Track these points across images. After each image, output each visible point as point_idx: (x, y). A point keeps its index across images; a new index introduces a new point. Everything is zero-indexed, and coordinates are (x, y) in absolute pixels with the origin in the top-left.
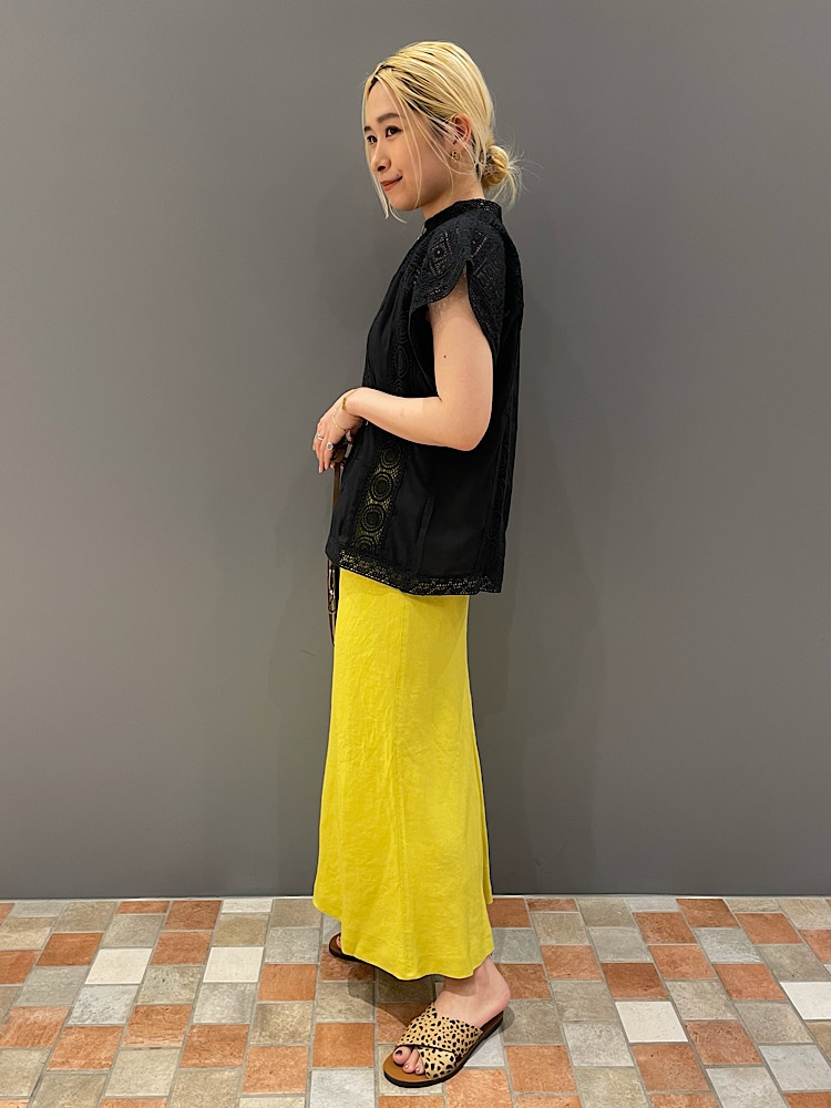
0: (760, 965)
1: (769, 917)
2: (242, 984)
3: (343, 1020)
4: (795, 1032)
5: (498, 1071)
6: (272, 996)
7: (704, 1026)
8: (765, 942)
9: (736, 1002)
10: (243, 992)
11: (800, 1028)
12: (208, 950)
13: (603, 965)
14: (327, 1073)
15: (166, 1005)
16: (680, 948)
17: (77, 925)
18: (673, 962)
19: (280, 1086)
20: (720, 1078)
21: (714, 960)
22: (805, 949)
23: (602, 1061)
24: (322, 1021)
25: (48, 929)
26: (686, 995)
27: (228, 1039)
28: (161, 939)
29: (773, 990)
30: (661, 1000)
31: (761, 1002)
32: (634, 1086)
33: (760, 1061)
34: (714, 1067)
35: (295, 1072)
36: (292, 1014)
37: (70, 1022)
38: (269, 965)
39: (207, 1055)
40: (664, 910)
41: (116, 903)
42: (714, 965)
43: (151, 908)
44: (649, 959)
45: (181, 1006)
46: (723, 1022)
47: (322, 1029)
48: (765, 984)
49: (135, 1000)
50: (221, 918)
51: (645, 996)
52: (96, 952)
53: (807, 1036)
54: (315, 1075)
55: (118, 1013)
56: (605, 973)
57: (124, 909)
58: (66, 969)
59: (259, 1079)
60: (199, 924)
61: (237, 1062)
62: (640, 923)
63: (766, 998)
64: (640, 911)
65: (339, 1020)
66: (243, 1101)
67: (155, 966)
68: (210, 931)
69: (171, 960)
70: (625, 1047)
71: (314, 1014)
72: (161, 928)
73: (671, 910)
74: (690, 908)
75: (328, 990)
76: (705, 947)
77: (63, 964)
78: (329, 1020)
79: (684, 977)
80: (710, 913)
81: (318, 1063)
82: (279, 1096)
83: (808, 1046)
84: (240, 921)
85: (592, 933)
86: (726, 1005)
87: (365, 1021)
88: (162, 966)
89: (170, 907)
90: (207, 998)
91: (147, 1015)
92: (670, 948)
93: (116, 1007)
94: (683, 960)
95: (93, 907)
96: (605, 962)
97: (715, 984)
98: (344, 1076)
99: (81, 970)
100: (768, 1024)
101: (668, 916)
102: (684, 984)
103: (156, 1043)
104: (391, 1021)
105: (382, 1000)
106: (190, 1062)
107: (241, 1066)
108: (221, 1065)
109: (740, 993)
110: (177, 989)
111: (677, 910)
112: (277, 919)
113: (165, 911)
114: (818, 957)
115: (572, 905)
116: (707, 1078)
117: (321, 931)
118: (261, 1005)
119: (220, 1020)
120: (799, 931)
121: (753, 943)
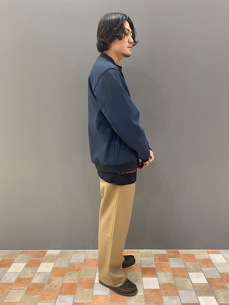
0: (184, 268)
1: (190, 255)
2: (47, 272)
3: (70, 282)
4: (189, 286)
5: (107, 296)
6: (53, 276)
7: (165, 285)
8: (187, 262)
9: (175, 278)
10: (46, 275)
11: (191, 285)
12: (40, 263)
14: (62, 296)
15: (26, 278)
16: (164, 264)
17: (9, 257)
18: (161, 267)
19: (49, 300)
20: (166, 299)
21: (172, 266)
22: (198, 264)
25: (2, 258)
26: (162, 276)
27: (39, 287)
28: (29, 261)
29: (186, 275)
30: (155, 277)
31: (182, 278)
32: (142, 301)
33: (178, 294)
34: (165, 296)
35: (53, 296)
36: (58, 281)
38: (55, 268)
39: (32, 291)
40: (162, 253)
41: (20, 251)
42: (172, 268)
43: (30, 252)
44: (155, 267)
45: (29, 278)
46: (170, 284)
47: (64, 285)
48: (184, 273)
49: (18, 277)
50: (46, 255)
51: (151, 276)
52: (12, 264)
53: (192, 288)
54: (59, 297)
55: (13, 279)
56: (142, 270)
57: (22, 253)
58: (3, 268)
59: (44, 298)
60: (40, 257)
62: (155, 257)
64: (156, 254)
65: (69, 282)
66: (38, 303)
67: (26, 268)
68: (42, 259)
69: (30, 266)
70: (143, 290)
71: (63, 281)
72: (30, 258)
73: (164, 253)
74: (169, 253)
75: (68, 274)
76: (170, 263)
78: (67, 282)
79: (163, 271)
80: (174, 254)
81: (60, 294)
82: (48, 302)
83: (192, 291)
84: (50, 256)
85: (141, 259)
86: (172, 279)
87: (75, 283)
88: (28, 268)
89: (34, 253)
90: (37, 276)
91: (20, 280)
92: (161, 263)
93: (13, 278)
94: (163, 267)
95: (14, 252)
96: (143, 267)
97: (171, 273)
98: (66, 297)
99: (7, 268)
100: (182, 284)
101: (163, 255)
102: (162, 273)
103: (20, 288)
104: (82, 283)
105: (82, 277)
106: (28, 293)
107: (40, 294)
108: (35, 294)
109: (177, 276)
110: (29, 273)
111: (165, 253)
112: (60, 256)
113: (32, 253)
114: (200, 266)
115: (138, 252)
116: (162, 299)
117: (70, 259)
118: (50, 278)
119: (39, 282)
120: (197, 259)
121: (184, 262)
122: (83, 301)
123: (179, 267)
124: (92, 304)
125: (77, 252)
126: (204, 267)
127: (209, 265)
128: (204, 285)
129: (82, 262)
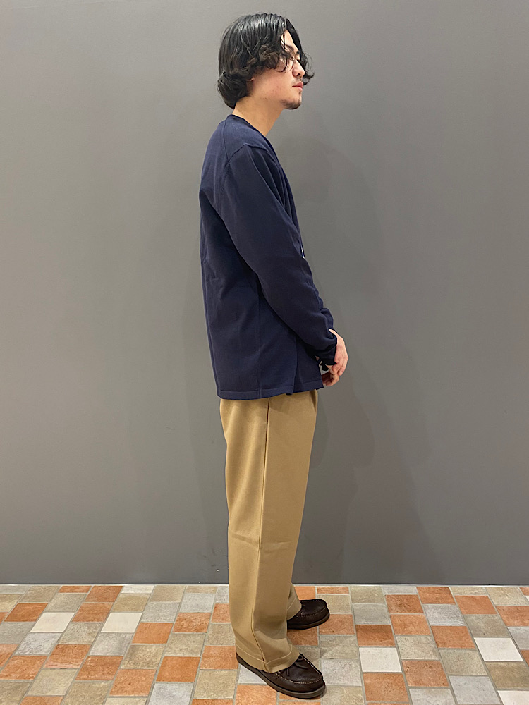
0: (463, 627)
1: (477, 598)
2: (124, 633)
4: (477, 668)
6: (141, 641)
7: (414, 663)
8: (471, 613)
9: (440, 649)
10: (123, 638)
11: (481, 666)
12: (109, 613)
13: (357, 626)
14: (164, 685)
15: (76, 645)
16: (411, 616)
17: (34, 599)
18: (405, 625)
19: (133, 692)
20: (417, 695)
21: (432, 623)
22: (497, 618)
23: (341, 683)
24: (168, 655)
25: (16, 601)
26: (408, 644)
27: (109, 664)
28: (82, 607)
29: (468, 643)
30: (390, 647)
31: (458, 649)
32: (358, 698)
33: (447, 684)
34: (415, 688)
35: (144, 683)
36: (152, 652)
37: (17, 653)
38: (143, 623)
39: (92, 673)
40: (406, 594)
41: (59, 587)
42: (432, 627)
43: (81, 590)
44: (389, 623)
45: (84, 645)
46: (431, 662)
47: (167, 660)
48: (463, 639)
49: (58, 641)
50: (121, 596)
51: (380, 644)
52: (41, 614)
53: (484, 671)
54: (156, 686)
55: (46, 647)
56: (357, 630)
57: (63, 590)
58: (21, 624)
59: (121, 688)
60: (106, 599)
61: (110, 677)
62: (388, 601)
63: (462, 647)
64: (390, 594)
65: (179, 655)
66: (109, 700)
67: (75, 622)
68: (112, 603)
69: (84, 619)
70: (359, 675)
71: (164, 651)
72: (83, 601)
73: (411, 594)
74: (424, 592)
75: (176, 638)
76: (428, 615)
77: (20, 620)
78: (173, 655)
79: (409, 633)
80: (437, 596)
81: (159, 679)
82: (130, 697)
83: (483, 677)
84: (131, 597)
85: (355, 607)
86: (433, 651)
87: (194, 656)
88: (79, 623)
90: (101, 641)
91: (63, 650)
92: (405, 616)
93: (45, 645)
94: (411, 623)
95: (45, 589)
96: (358, 623)
97: (429, 638)
98: (174, 687)
99: (29, 624)
100: (459, 663)
101: (409, 598)
102: (408, 638)
103: (64, 666)
104: (211, 656)
105: (209, 644)
106: (82, 677)
107: (113, 679)
108: (100, 679)
109: (445, 643)
110: (84, 635)
111: (416, 594)
112: (154, 597)
113: (87, 592)
114: (505, 622)
115: (347, 590)
116: (409, 695)
117: (180, 604)
118: (134, 646)
119: (106, 653)
120: (496, 607)
121: (462, 613)
122: (215, 697)
123: (451, 624)
124: (235, 702)
125: (195, 591)
126: (514, 626)
127: (526, 621)
128: (513, 665)
129: (210, 611)
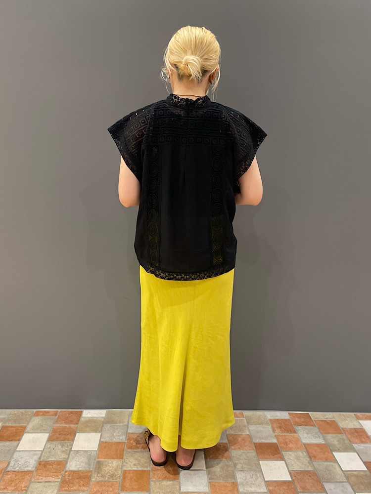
0: (324, 444)
1: (329, 422)
2: (90, 451)
3: (135, 469)
4: (339, 476)
6: (103, 457)
7: (298, 473)
8: (327, 434)
9: (313, 461)
10: (90, 455)
11: (342, 474)
12: (75, 434)
13: (255, 443)
15: (54, 461)
16: (289, 436)
17: (15, 422)
18: (286, 443)
21: (304, 441)
22: (344, 437)
23: (253, 489)
24: (126, 469)
25: (1, 424)
26: (291, 458)
27: (82, 477)
28: (53, 429)
29: (329, 456)
30: (280, 460)
31: (325, 462)
33: (323, 489)
34: (303, 492)
36: (112, 465)
37: (9, 469)
38: (102, 442)
39: (71, 485)
40: (282, 418)
41: (33, 412)
42: (305, 444)
43: (51, 414)
44: (275, 441)
45: (61, 461)
46: (308, 471)
47: (126, 473)
48: (327, 453)
49: (40, 458)
50: (82, 419)
51: (273, 458)
52: (23, 435)
53: (345, 478)
55: (32, 464)
56: (256, 447)
57: (37, 414)
58: (8, 443)
60: (71, 422)
61: (86, 489)
62: (272, 424)
63: (327, 460)
64: (272, 418)
67: (50, 442)
68: (76, 425)
69: (57, 439)
70: (263, 483)
71: (123, 466)
72: (54, 423)
73: (286, 418)
74: (294, 417)
75: (130, 454)
76: (300, 435)
77: (6, 440)
78: (129, 469)
79: (290, 450)
80: (303, 420)
81: (123, 490)
83: (345, 483)
84: (90, 420)
85: (250, 428)
86: (309, 463)
87: (145, 469)
88: (54, 442)
89: (58, 414)
90: (73, 458)
91: (45, 466)
92: (285, 436)
93: (30, 462)
94: (290, 441)
95: (22, 413)
97: (304, 453)
99: (15, 443)
100: (327, 473)
101: (285, 421)
102: (291, 453)
104: (158, 469)
106: (63, 489)
107: (88, 491)
108: (78, 490)
109: (315, 457)
110: (59, 453)
111: (288, 418)
112: (108, 421)
113: (56, 415)
114: (350, 441)
115: (242, 415)
117: (128, 426)
118: (98, 461)
119: (79, 468)
120: (342, 428)
121: (322, 434)
123: (316, 442)
126: (356, 443)
127: (363, 440)
128: (362, 473)
